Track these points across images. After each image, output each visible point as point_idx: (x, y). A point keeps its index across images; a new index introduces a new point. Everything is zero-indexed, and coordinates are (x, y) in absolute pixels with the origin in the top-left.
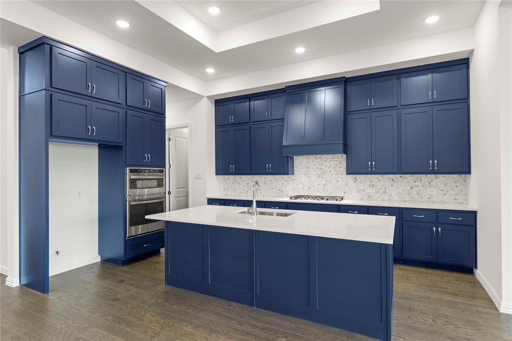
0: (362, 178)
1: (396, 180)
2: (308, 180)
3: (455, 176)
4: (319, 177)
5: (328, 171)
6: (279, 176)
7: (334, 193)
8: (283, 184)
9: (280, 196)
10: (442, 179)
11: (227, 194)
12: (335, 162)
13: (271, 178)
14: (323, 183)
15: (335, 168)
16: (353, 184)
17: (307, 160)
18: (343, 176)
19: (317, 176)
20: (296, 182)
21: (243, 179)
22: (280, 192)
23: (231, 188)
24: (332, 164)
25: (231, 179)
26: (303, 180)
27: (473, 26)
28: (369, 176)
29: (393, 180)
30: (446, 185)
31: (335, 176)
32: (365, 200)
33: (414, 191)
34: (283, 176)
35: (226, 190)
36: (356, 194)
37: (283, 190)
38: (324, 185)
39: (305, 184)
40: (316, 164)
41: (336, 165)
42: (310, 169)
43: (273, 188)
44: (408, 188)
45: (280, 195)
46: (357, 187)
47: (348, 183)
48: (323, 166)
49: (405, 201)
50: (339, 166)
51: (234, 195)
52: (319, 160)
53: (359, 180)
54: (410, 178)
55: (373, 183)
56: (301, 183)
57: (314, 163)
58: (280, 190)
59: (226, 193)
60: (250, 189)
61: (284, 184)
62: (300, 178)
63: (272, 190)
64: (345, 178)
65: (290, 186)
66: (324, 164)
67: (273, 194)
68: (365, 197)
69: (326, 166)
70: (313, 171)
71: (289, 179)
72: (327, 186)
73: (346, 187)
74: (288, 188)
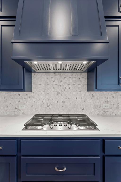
0: (98, 95)
2: (47, 97)
5: (67, 88)
6: (15, 93)
7: (72, 110)
8: (19, 102)
12: (74, 79)
14: (62, 100)
15: (74, 85)
16: (91, 101)
18: (81, 92)
19: (56, 93)
20: (34, 100)
22: (16, 110)
24: (71, 81)
26: (41, 97)
28: (105, 92)
31: (74, 93)
34: (20, 93)
36: (93, 110)
37: (20, 108)
38: (64, 102)
39: (44, 101)
40: (56, 81)
41: (75, 82)
42: (49, 86)
43: (7, 107)
45: (16, 113)
46: (94, 104)
47: (86, 99)
48: (62, 83)
50: (78, 83)
52: (59, 76)
53: (96, 97)
55: (108, 100)
57: (53, 79)
58: (15, 108)
61: (21, 101)
62: (38, 95)
63: (6, 108)
64: (83, 95)
65: (27, 103)
66: (64, 81)
69: (65, 83)
70: (52, 88)
71: (26, 97)
72: (66, 103)
73: (84, 103)
74: (25, 106)
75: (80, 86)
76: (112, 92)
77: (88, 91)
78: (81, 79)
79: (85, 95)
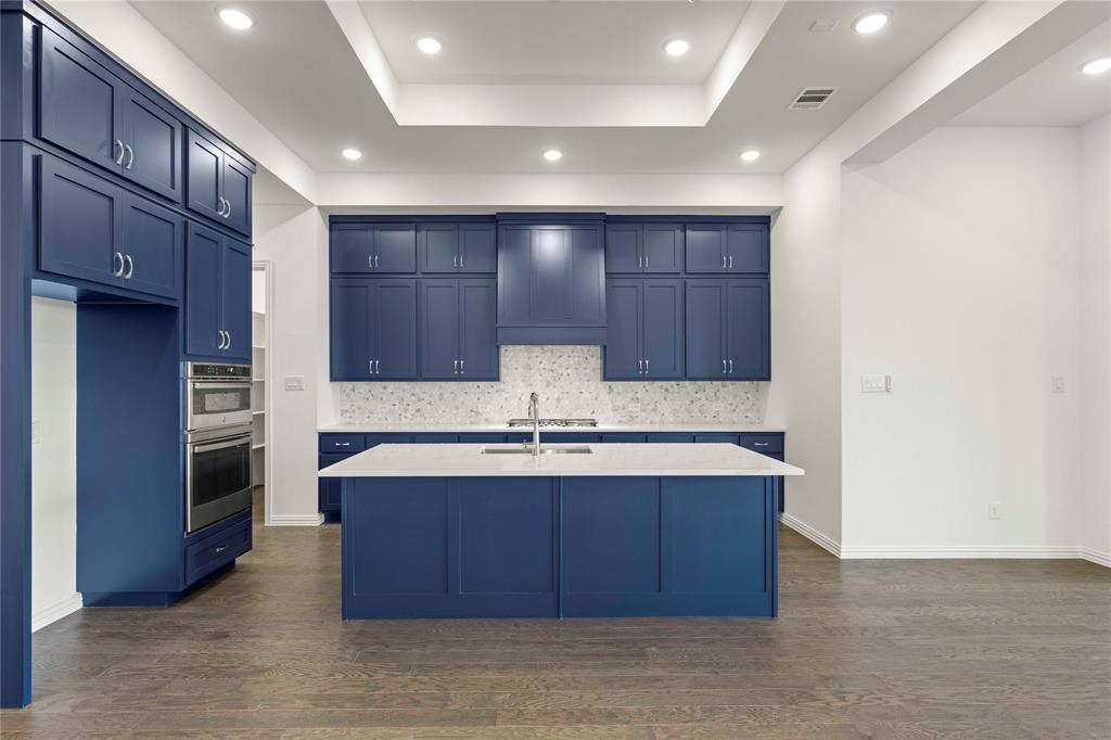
0: (620, 387)
1: (671, 390)
3: (747, 383)
4: (548, 384)
5: (565, 374)
6: (471, 383)
7: (575, 413)
8: (479, 399)
9: (472, 423)
10: (731, 387)
11: (350, 423)
12: (576, 359)
13: (454, 388)
14: (556, 396)
15: (576, 369)
16: (607, 398)
17: (526, 354)
19: (545, 383)
20: (505, 395)
21: (389, 390)
22: (473, 414)
23: (359, 408)
24: (572, 362)
25: (362, 391)
26: (519, 390)
27: (783, 174)
28: (632, 383)
29: (667, 390)
30: (735, 396)
31: (577, 383)
32: (626, 423)
33: (695, 407)
34: (479, 383)
35: (348, 415)
36: (611, 414)
37: (481, 411)
38: (558, 400)
39: (523, 399)
40: (544, 362)
41: (579, 364)
42: (532, 371)
43: (457, 408)
44: (688, 402)
45: (473, 420)
46: (612, 402)
48: (556, 366)
49: (683, 423)
50: (584, 366)
51: (368, 424)
52: (549, 354)
53: (615, 390)
54: (689, 387)
55: (638, 395)
56: (515, 396)
57: (539, 359)
58: (472, 411)
59: (348, 420)
60: (406, 411)
61: (482, 398)
63: (455, 411)
64: (593, 388)
65: (493, 402)
66: (558, 361)
67: (459, 420)
68: (624, 420)
69: (561, 366)
70: (538, 374)
71: (491, 390)
72: (562, 402)
73: (594, 402)
74: (489, 406)
75: (587, 371)
76: (646, 383)
77: (603, 380)
78: (590, 359)
79: (596, 387)
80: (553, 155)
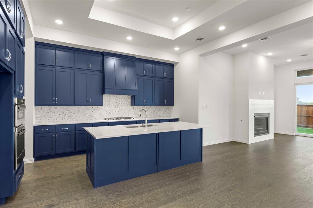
1: (149, 108)
2: (109, 109)
3: (167, 106)
4: (115, 107)
5: (120, 104)
6: (90, 106)
7: (123, 116)
8: (92, 112)
9: (90, 120)
10: (163, 107)
11: (40, 122)
12: (124, 99)
13: (84, 108)
14: (118, 110)
15: (124, 102)
16: (132, 111)
17: (108, 97)
18: (128, 106)
20: (102, 110)
21: (58, 109)
22: (91, 117)
23: (45, 116)
24: (122, 100)
25: (46, 109)
26: (106, 109)
28: (139, 106)
29: (148, 108)
30: (164, 110)
31: (124, 106)
32: (138, 118)
33: (155, 113)
34: (93, 107)
35: (39, 119)
37: (93, 115)
38: (118, 111)
39: (107, 111)
40: (114, 100)
42: (111, 103)
43: (85, 115)
44: (153, 111)
45: (90, 119)
47: (130, 110)
48: (118, 101)
49: (152, 117)
50: (126, 101)
51: (48, 122)
52: (116, 97)
53: (135, 108)
54: (154, 107)
56: (105, 111)
57: (113, 99)
59: (39, 121)
60: (65, 116)
61: (94, 111)
62: (104, 108)
63: (84, 116)
64: (128, 108)
65: (98, 113)
67: (85, 119)
68: (137, 117)
69: (119, 101)
70: (112, 104)
71: (97, 109)
72: (120, 112)
73: (129, 112)
74: (96, 114)
75: (127, 103)
76: (143, 106)
77: (131, 105)
78: (128, 99)
79: (130, 108)
80: (129, 38)
